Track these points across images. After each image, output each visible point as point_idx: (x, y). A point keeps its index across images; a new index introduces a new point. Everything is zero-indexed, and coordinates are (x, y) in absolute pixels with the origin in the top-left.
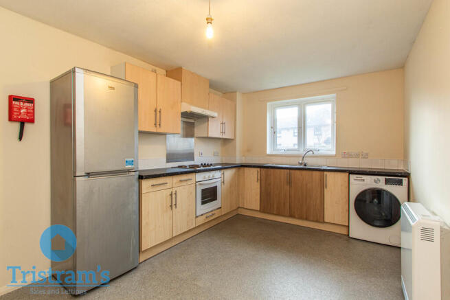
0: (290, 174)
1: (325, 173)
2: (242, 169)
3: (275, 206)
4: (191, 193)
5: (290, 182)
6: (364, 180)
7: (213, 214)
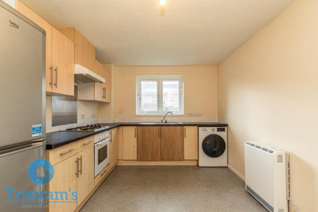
0: (161, 129)
1: (184, 127)
2: (121, 128)
3: (150, 154)
4: (91, 155)
5: (160, 136)
6: (206, 130)
7: (105, 171)
